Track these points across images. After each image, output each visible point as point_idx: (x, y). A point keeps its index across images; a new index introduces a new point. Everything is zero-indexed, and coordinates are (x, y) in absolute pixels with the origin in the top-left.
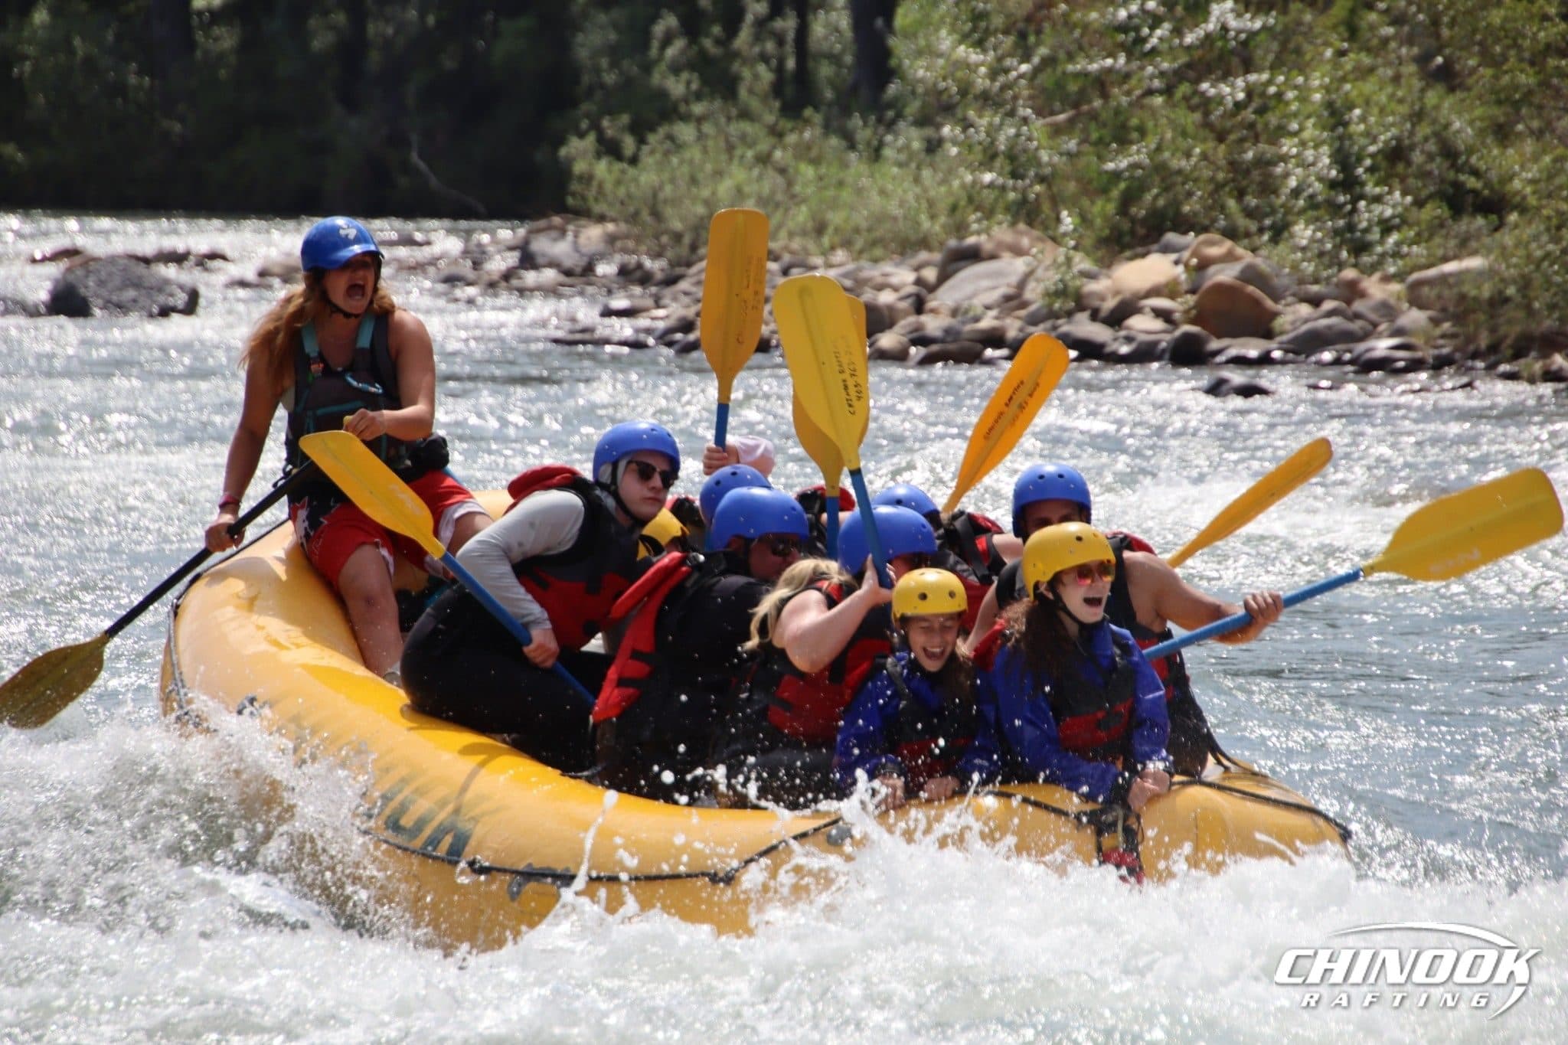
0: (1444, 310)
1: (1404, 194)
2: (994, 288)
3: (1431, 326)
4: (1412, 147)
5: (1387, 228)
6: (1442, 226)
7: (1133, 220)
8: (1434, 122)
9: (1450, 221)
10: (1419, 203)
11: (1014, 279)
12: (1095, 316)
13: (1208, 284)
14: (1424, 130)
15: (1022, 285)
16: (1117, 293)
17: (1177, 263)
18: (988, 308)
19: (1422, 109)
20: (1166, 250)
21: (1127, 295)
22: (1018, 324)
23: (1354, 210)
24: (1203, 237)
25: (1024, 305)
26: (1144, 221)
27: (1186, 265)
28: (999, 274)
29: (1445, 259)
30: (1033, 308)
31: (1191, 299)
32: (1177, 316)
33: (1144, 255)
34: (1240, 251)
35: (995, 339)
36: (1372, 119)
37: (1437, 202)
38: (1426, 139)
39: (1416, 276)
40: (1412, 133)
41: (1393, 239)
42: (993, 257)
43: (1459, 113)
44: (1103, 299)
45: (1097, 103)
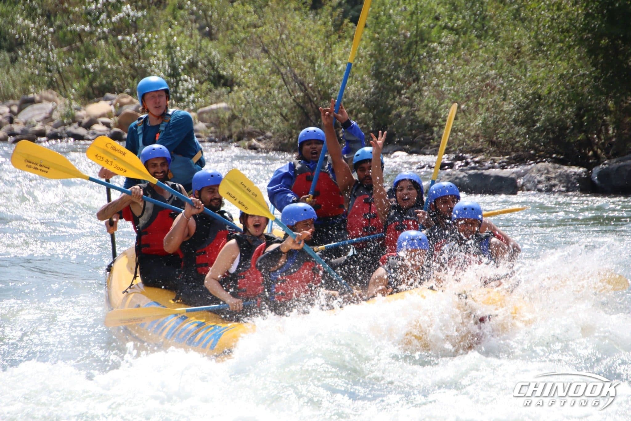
0: (211, 123)
1: (195, 79)
2: (40, 114)
3: (206, 129)
4: (197, 62)
5: (190, 92)
6: (210, 90)
7: (93, 89)
8: (205, 52)
9: (213, 89)
10: (201, 83)
11: (48, 111)
12: (80, 124)
13: (123, 113)
14: (201, 55)
15: (51, 113)
16: (88, 116)
17: (111, 105)
18: (38, 122)
19: (201, 47)
20: (107, 99)
21: (92, 117)
22: (50, 128)
23: (177, 85)
24: (120, 95)
25: (52, 120)
26: (98, 88)
27: (115, 106)
28: (42, 109)
29: (211, 104)
30: (56, 122)
31: (117, 119)
32: (112, 125)
33: (98, 102)
34: (135, 100)
35: (42, 134)
36: (183, 51)
37: (208, 82)
38: (203, 59)
39: (200, 110)
40: (197, 56)
41: (192, 96)
42: (40, 102)
43: (215, 49)
44: (83, 118)
45: (78, 44)
